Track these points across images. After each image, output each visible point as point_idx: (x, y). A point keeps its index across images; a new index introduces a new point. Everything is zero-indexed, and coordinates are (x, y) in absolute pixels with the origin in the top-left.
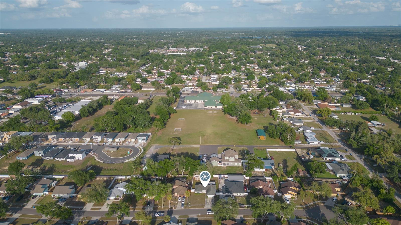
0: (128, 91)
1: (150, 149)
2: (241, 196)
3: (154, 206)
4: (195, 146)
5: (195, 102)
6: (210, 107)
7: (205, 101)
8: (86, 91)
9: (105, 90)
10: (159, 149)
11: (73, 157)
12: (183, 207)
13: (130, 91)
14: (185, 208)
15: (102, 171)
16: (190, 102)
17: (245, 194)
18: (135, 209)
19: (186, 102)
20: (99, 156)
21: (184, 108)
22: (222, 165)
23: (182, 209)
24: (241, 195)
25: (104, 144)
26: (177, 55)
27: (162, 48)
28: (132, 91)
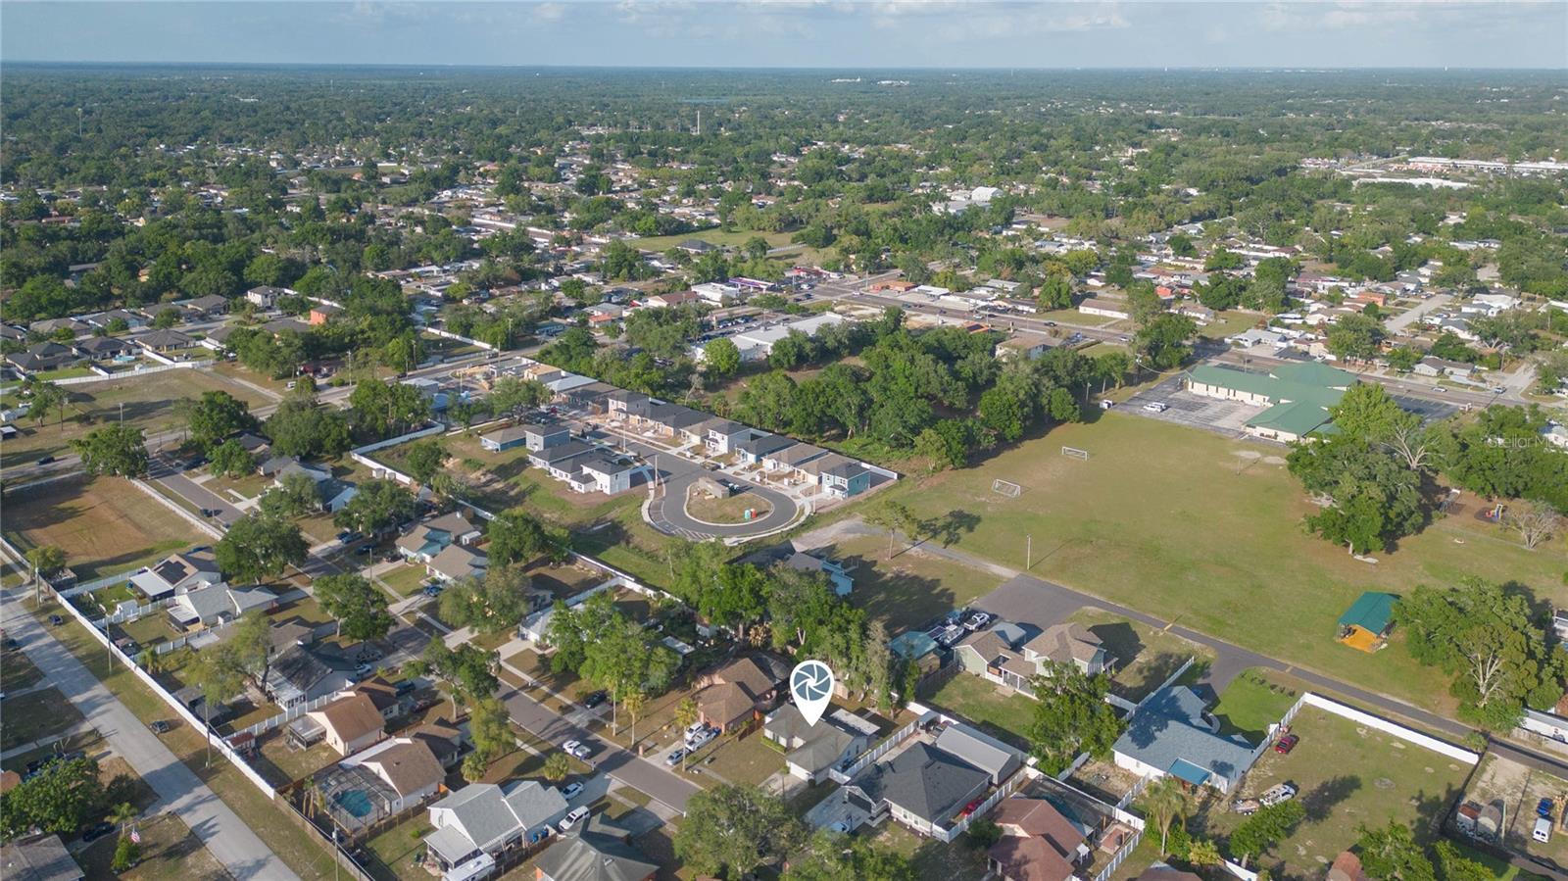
0: (1020, 308)
1: (828, 525)
2: (913, 831)
3: (602, 716)
4: (997, 569)
5: (1231, 397)
6: (1272, 432)
7: (1282, 401)
8: (888, 287)
9: (947, 291)
10: (858, 535)
11: (589, 479)
12: (670, 763)
13: (1026, 308)
14: (677, 770)
15: (613, 548)
16: (1205, 394)
17: (938, 830)
18: (548, 700)
19: (1190, 389)
20: (663, 499)
21: (1151, 413)
22: (999, 680)
23: (664, 768)
24: (914, 826)
25: (719, 467)
26: (1411, 186)
27: (1380, 155)
28: (1033, 310)
